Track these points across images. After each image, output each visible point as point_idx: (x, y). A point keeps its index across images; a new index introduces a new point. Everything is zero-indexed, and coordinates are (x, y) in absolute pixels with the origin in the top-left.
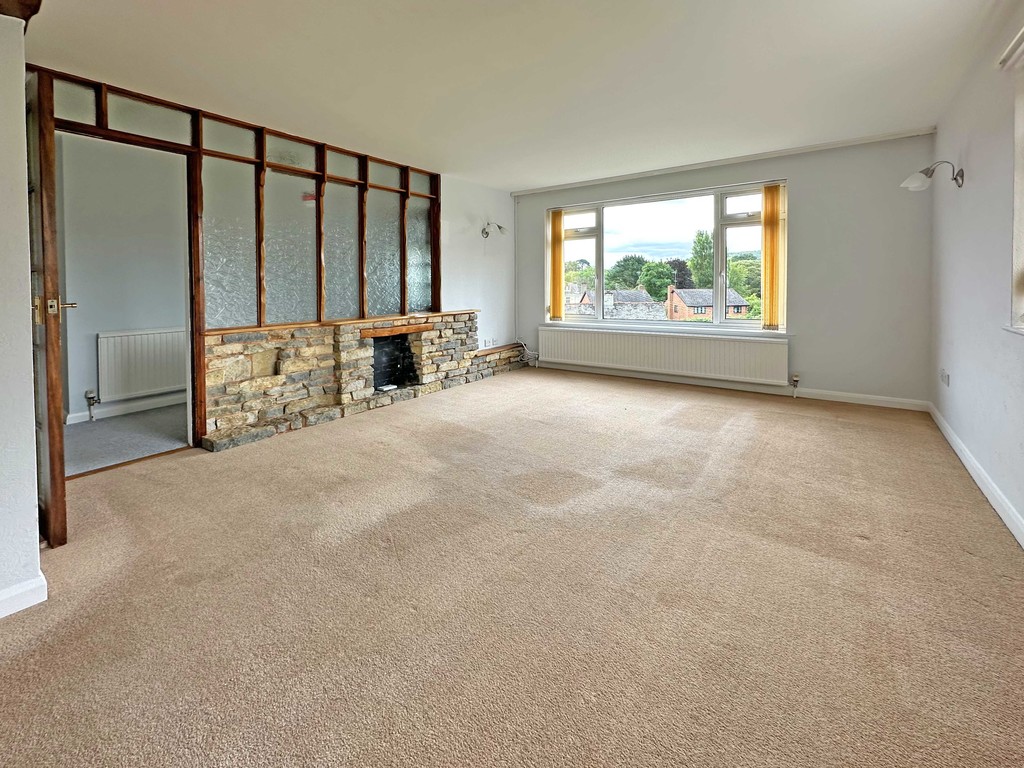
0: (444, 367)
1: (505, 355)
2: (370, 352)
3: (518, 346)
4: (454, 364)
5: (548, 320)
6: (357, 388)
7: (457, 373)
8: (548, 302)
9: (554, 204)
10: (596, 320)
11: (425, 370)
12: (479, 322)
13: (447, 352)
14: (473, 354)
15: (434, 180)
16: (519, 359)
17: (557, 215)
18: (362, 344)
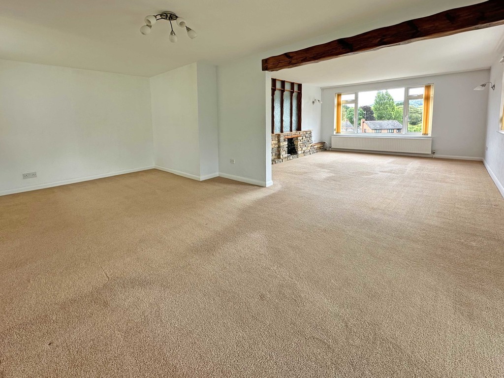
0: (303, 149)
1: (319, 146)
2: (287, 143)
3: (323, 143)
4: (306, 148)
5: (335, 134)
6: (284, 154)
7: (307, 151)
8: (335, 127)
9: (339, 91)
10: (354, 133)
11: (299, 150)
12: (313, 134)
13: (304, 144)
14: (311, 145)
15: (300, 86)
16: (324, 147)
17: (339, 95)
18: (285, 140)
